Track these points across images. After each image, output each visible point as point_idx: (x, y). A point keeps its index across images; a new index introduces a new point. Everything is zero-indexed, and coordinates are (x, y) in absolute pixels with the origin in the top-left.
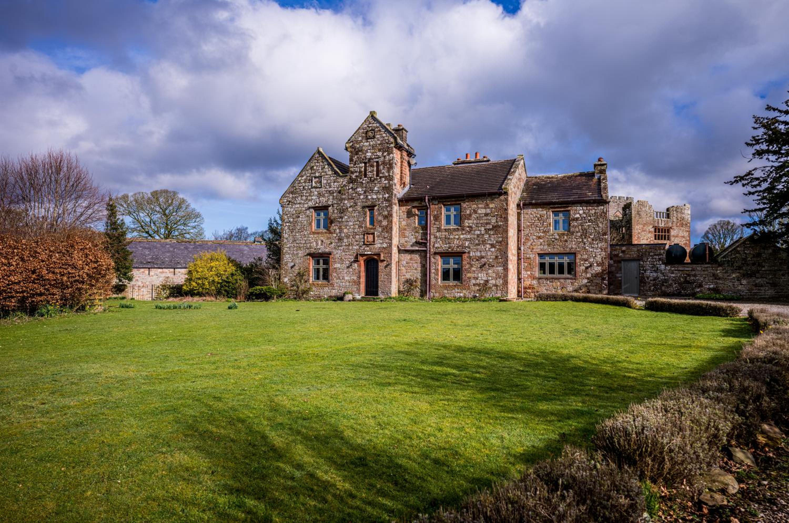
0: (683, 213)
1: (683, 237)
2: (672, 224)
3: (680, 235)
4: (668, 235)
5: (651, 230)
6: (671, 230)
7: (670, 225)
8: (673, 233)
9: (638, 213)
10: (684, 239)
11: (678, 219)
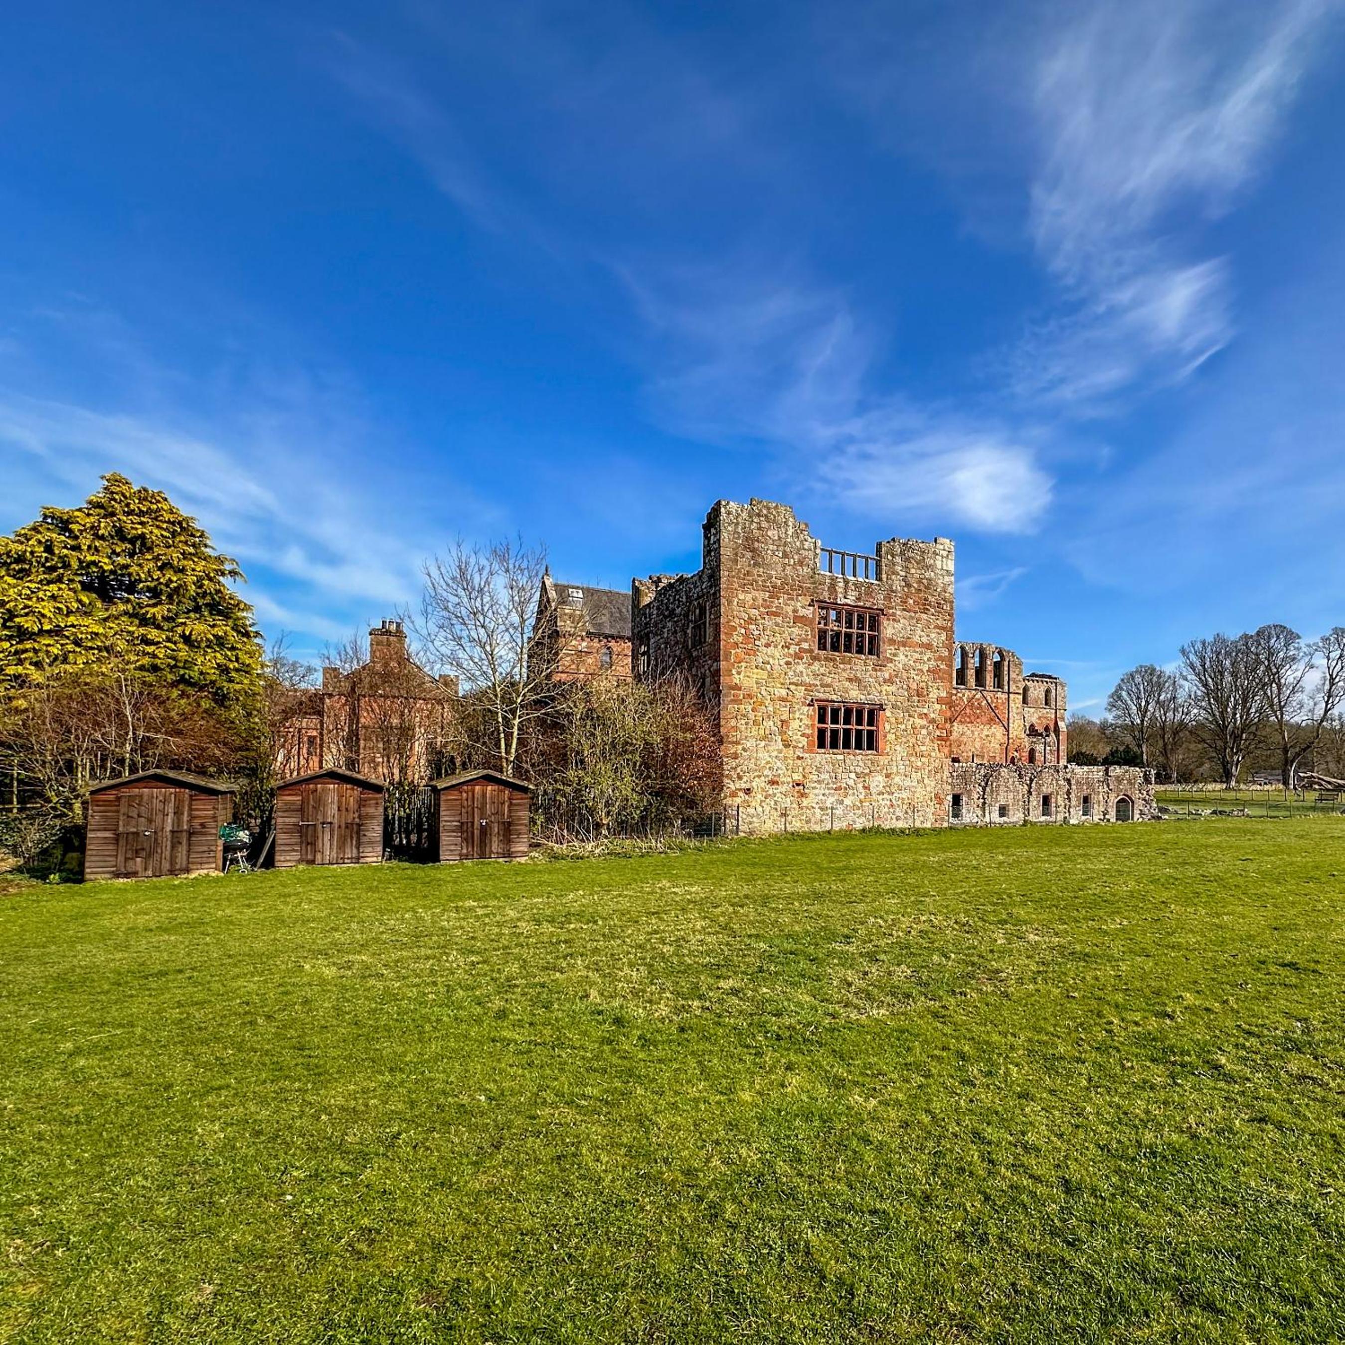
0: (928, 567)
1: (928, 646)
2: (888, 598)
3: (916, 639)
4: (872, 638)
5: (802, 612)
6: (885, 622)
7: (879, 601)
8: (888, 629)
9: (750, 544)
10: (929, 654)
11: (908, 585)
